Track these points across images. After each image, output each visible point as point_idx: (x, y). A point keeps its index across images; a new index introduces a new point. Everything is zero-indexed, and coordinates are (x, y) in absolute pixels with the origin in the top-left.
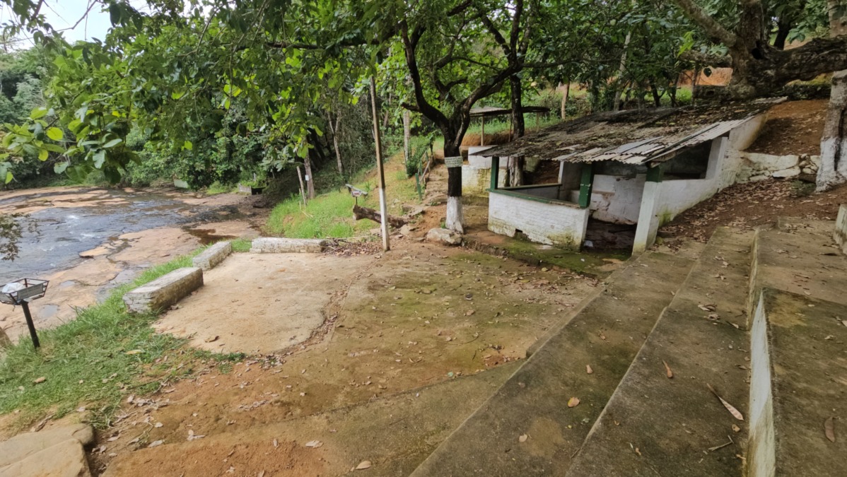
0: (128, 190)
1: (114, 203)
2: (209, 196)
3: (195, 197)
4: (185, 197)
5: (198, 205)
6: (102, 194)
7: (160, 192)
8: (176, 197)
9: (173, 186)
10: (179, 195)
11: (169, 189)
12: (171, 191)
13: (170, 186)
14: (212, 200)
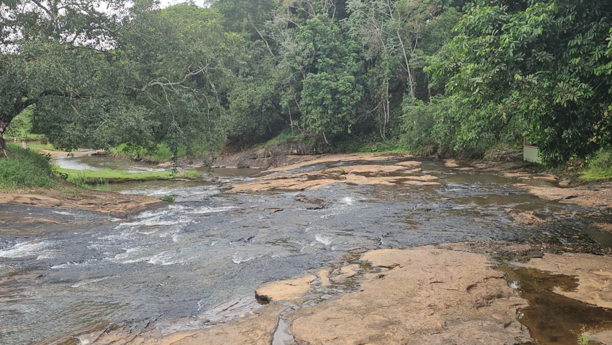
0: (450, 163)
1: (419, 183)
2: (585, 183)
3: (555, 184)
4: (537, 184)
5: (556, 202)
6: (411, 167)
7: (495, 169)
8: (521, 181)
9: (520, 158)
10: (526, 177)
11: (511, 165)
12: (514, 168)
13: (515, 160)
14: (588, 192)
